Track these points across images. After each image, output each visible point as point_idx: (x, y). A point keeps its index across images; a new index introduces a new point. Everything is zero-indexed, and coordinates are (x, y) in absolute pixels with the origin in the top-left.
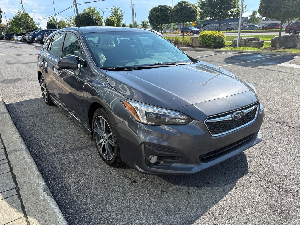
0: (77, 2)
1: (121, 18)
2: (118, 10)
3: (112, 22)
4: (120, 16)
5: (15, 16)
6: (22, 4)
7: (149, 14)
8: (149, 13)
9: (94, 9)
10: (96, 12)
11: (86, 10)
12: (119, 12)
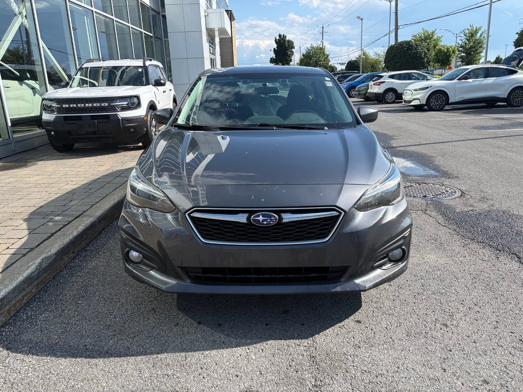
0: (399, 25)
1: (480, 47)
2: (476, 32)
3: (445, 54)
4: (479, 43)
5: (304, 53)
6: (323, 33)
7: (517, 37)
8: (517, 33)
9: (433, 33)
10: (435, 37)
11: (418, 35)
12: (478, 35)
